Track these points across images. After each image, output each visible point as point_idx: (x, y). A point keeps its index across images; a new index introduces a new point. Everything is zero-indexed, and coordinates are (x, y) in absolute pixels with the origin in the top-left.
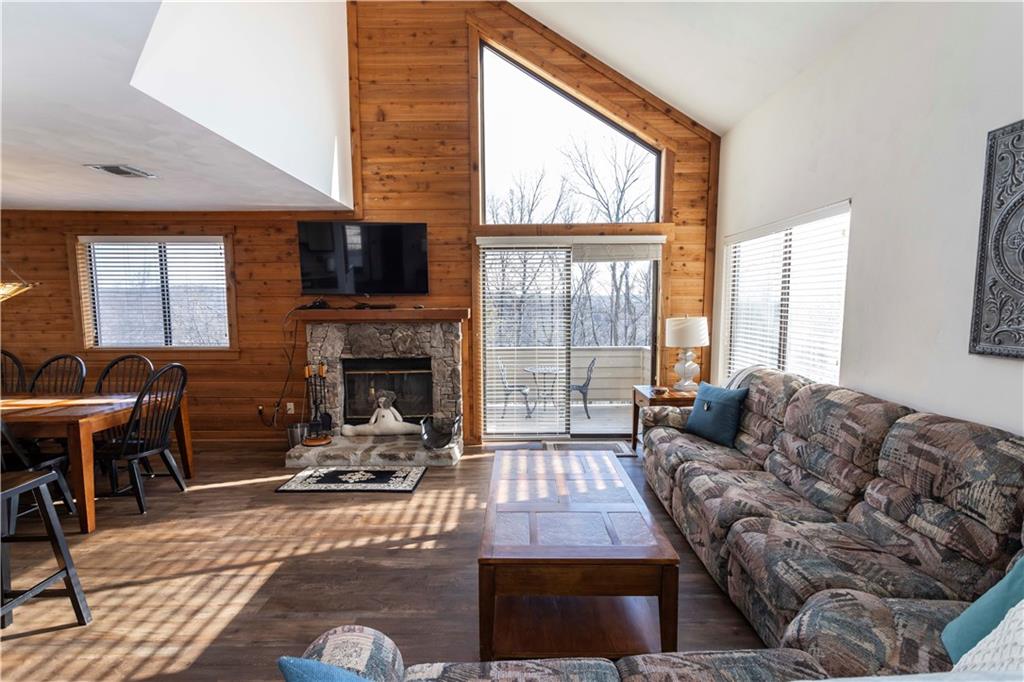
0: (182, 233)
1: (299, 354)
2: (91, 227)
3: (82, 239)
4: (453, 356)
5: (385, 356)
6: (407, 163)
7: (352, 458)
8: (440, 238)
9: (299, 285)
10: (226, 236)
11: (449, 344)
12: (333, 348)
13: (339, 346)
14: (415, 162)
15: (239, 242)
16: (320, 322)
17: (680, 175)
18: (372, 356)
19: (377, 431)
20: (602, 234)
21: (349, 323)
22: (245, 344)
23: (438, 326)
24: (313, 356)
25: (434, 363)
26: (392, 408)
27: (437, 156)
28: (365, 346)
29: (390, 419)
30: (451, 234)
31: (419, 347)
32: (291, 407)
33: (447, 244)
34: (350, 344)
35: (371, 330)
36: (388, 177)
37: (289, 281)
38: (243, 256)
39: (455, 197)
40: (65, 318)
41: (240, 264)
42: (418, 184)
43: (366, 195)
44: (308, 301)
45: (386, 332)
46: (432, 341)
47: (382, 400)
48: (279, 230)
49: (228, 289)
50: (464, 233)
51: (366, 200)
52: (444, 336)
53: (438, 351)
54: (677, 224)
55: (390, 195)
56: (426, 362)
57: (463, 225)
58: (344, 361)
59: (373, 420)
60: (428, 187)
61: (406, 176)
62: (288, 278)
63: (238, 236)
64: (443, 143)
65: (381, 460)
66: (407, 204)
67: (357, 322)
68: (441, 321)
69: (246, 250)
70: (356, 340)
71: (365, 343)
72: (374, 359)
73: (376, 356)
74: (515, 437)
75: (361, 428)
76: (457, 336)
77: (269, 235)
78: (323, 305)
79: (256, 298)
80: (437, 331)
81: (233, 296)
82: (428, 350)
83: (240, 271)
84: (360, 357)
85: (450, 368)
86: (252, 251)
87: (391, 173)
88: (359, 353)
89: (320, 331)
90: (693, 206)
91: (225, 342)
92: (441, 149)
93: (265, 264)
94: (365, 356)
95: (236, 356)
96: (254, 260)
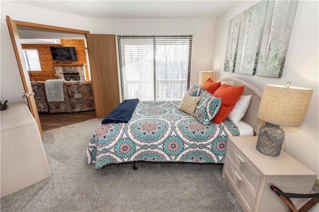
0: (28, 48)
1: (54, 72)
4: (83, 72)
8: (78, 49)
9: (52, 59)
10: (37, 49)
11: (82, 70)
12: (61, 71)
15: (40, 50)
16: (57, 66)
21: (63, 66)
22: (44, 70)
23: (79, 67)
24: (57, 72)
25: (80, 74)
30: (80, 49)
31: (76, 71)
33: (80, 51)
34: (64, 70)
35: (67, 67)
37: (50, 58)
38: (41, 53)
39: (81, 42)
43: (63, 41)
44: (55, 62)
45: (70, 68)
46: (79, 69)
49: (39, 59)
50: (83, 49)
51: (64, 42)
52: (81, 68)
53: (80, 72)
55: (68, 41)
56: (78, 74)
57: (83, 47)
58: (64, 73)
63: (40, 49)
66: (71, 43)
67: (64, 66)
68: (80, 66)
69: (42, 52)
71: (67, 70)
73: (69, 72)
76: (83, 69)
77: (46, 49)
78: (58, 63)
79: (45, 61)
81: (41, 61)
82: (78, 71)
83: (41, 56)
85: (83, 75)
86: (43, 52)
89: (58, 68)
91: (41, 70)
93: (46, 55)
94: (67, 72)
95: (43, 72)
96: (43, 54)
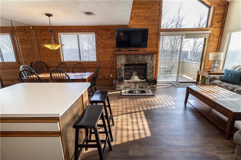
2: (62, 30)
3: (59, 33)
4: (153, 63)
5: (136, 63)
6: (142, 12)
7: (132, 88)
9: (116, 45)
10: (95, 32)
11: (152, 60)
12: (123, 61)
13: (124, 61)
14: (145, 11)
15: (99, 34)
16: (120, 55)
17: (216, 14)
18: (132, 63)
19: (133, 81)
20: (193, 31)
21: (127, 55)
22: (100, 60)
23: (149, 55)
24: (118, 63)
25: (148, 65)
26: (137, 76)
27: (151, 10)
28: (131, 61)
29: (136, 78)
30: (153, 32)
31: (144, 61)
32: (111, 75)
33: (152, 34)
34: (127, 60)
35: (133, 56)
36: (137, 16)
37: (111, 44)
38: (99, 38)
39: (155, 21)
40: (56, 54)
41: (99, 40)
42: (145, 17)
44: (116, 49)
45: (136, 57)
46: (148, 59)
47: (134, 74)
48: (109, 31)
49: (96, 46)
50: (156, 31)
51: (132, 22)
52: (151, 58)
53: (149, 62)
54: (213, 28)
55: (138, 21)
56: (146, 65)
57: (156, 29)
58: (125, 64)
59: (132, 78)
60: (148, 18)
61: (142, 15)
62: (111, 43)
63: (99, 32)
64: (153, 6)
65: (139, 88)
66: (142, 23)
67: (129, 55)
68: (150, 54)
69: (100, 36)
70: (129, 59)
71: (131, 60)
72: (133, 64)
73: (134, 63)
74: (165, 82)
75: (129, 80)
76: (154, 58)
77: (106, 32)
78: (120, 50)
79: (103, 49)
80: (149, 57)
81: (97, 48)
82: (147, 62)
83: (99, 42)
84: (130, 63)
85: (152, 66)
86: (102, 36)
87: (138, 15)
88: (129, 62)
89: (120, 57)
90: (218, 23)
91: (95, 60)
92: (152, 7)
93: (105, 40)
94: (131, 63)
95: (98, 63)
96: (103, 39)
